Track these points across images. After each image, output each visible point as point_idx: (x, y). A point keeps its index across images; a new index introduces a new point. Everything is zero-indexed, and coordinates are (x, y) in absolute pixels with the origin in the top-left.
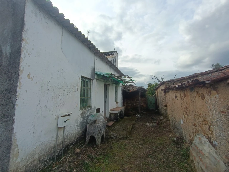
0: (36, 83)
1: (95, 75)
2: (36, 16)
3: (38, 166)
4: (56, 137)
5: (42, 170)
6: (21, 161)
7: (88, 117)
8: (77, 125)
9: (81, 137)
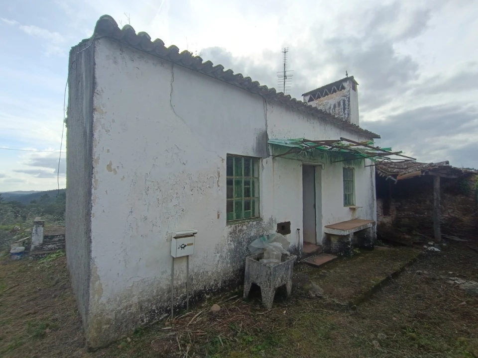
0: (122, 178)
1: (270, 147)
2: (115, 62)
3: (140, 316)
4: (171, 273)
5: (146, 324)
6: (108, 302)
7: (250, 240)
8: (221, 256)
9: (233, 280)
